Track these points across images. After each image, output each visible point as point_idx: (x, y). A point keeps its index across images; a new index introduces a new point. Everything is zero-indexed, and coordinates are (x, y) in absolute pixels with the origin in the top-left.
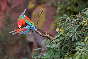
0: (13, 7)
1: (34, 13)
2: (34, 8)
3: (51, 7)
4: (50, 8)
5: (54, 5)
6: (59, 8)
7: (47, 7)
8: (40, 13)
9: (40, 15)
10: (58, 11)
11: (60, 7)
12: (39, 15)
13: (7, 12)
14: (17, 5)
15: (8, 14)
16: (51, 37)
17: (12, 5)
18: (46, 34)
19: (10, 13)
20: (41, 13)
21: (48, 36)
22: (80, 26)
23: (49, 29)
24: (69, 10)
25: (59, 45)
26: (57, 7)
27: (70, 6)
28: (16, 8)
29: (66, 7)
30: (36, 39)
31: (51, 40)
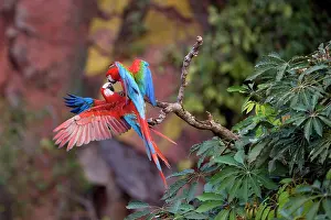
4: (161, 69)
6: (192, 70)
9: (191, 56)
16: (226, 131)
18: (212, 122)
21: (218, 126)
22: (327, 91)
24: (228, 74)
27: (229, 59)
29: (218, 65)
30: (114, 175)
31: (227, 140)
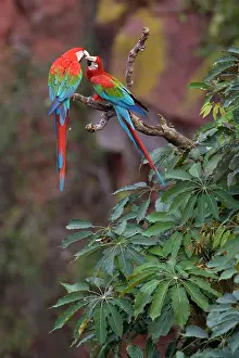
0: (37, 17)
1: (122, 38)
2: (122, 21)
3: (186, 12)
4: (183, 18)
5: (199, 7)
6: (219, 18)
7: (174, 15)
8: (138, 45)
9: (137, 51)
10: (214, 30)
11: (223, 12)
12: (132, 51)
13: (16, 36)
14: (53, 9)
15: (18, 47)
16: (181, 136)
17: (34, 8)
18: (165, 126)
19: (28, 43)
20: (142, 42)
21: (172, 131)
23: (181, 98)
25: (215, 166)
26: (209, 15)
28: (49, 19)
31: (183, 149)
